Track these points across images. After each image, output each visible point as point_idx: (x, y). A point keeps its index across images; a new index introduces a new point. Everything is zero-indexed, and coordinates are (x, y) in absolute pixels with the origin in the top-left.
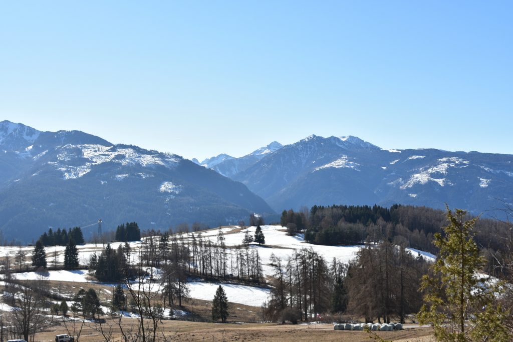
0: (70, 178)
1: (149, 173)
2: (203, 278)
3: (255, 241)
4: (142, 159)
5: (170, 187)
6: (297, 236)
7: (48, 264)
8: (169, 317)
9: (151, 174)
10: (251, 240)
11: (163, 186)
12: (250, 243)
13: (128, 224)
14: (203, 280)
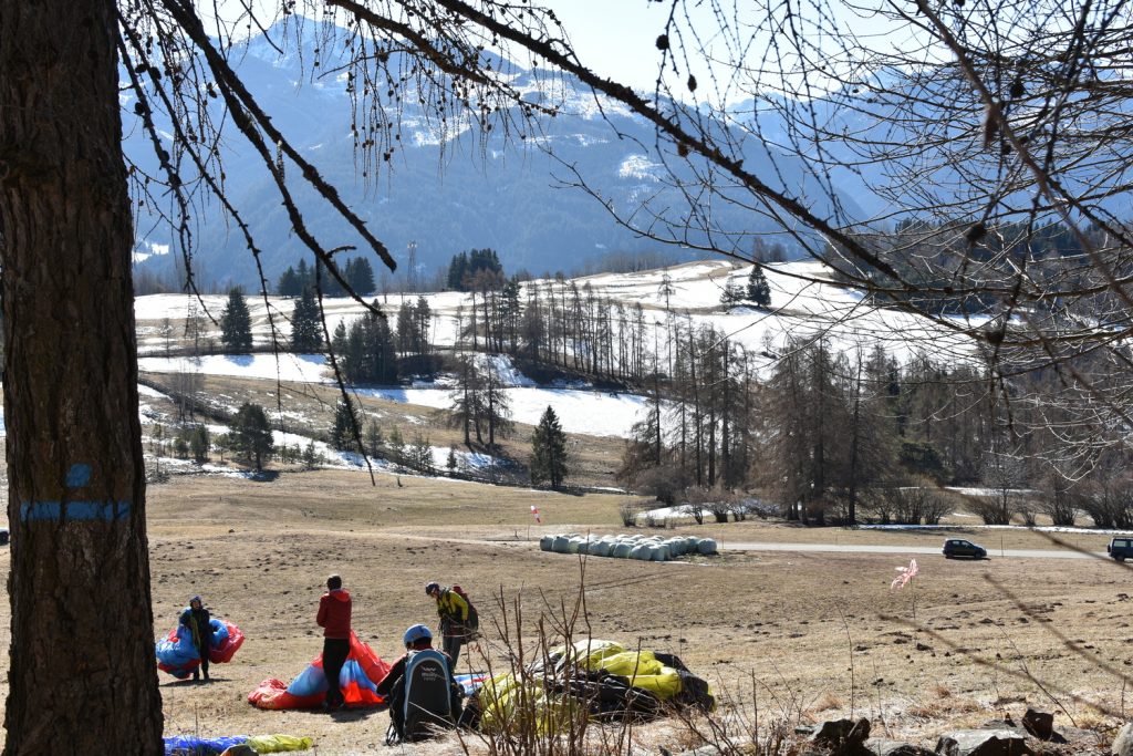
0: (427, 142)
1: (598, 135)
2: (591, 381)
3: (748, 299)
4: (582, 102)
5: (643, 167)
6: (852, 289)
7: (254, 338)
8: (446, 469)
9: (601, 138)
10: (739, 297)
11: (625, 164)
12: (737, 303)
13: (474, 253)
14: (590, 384)
